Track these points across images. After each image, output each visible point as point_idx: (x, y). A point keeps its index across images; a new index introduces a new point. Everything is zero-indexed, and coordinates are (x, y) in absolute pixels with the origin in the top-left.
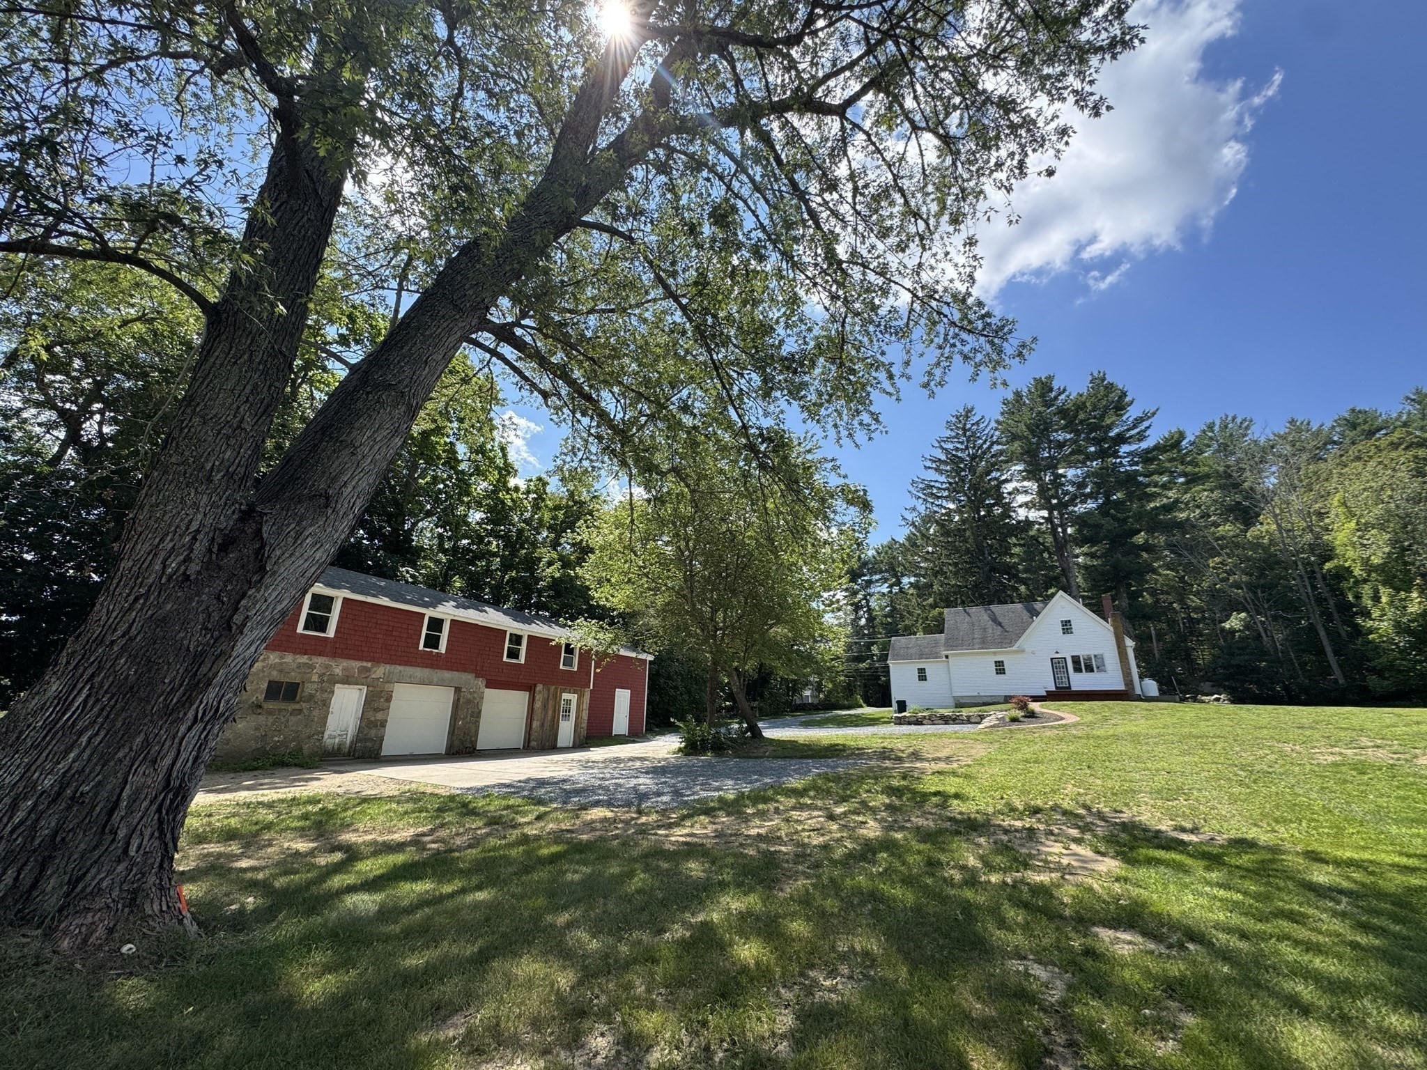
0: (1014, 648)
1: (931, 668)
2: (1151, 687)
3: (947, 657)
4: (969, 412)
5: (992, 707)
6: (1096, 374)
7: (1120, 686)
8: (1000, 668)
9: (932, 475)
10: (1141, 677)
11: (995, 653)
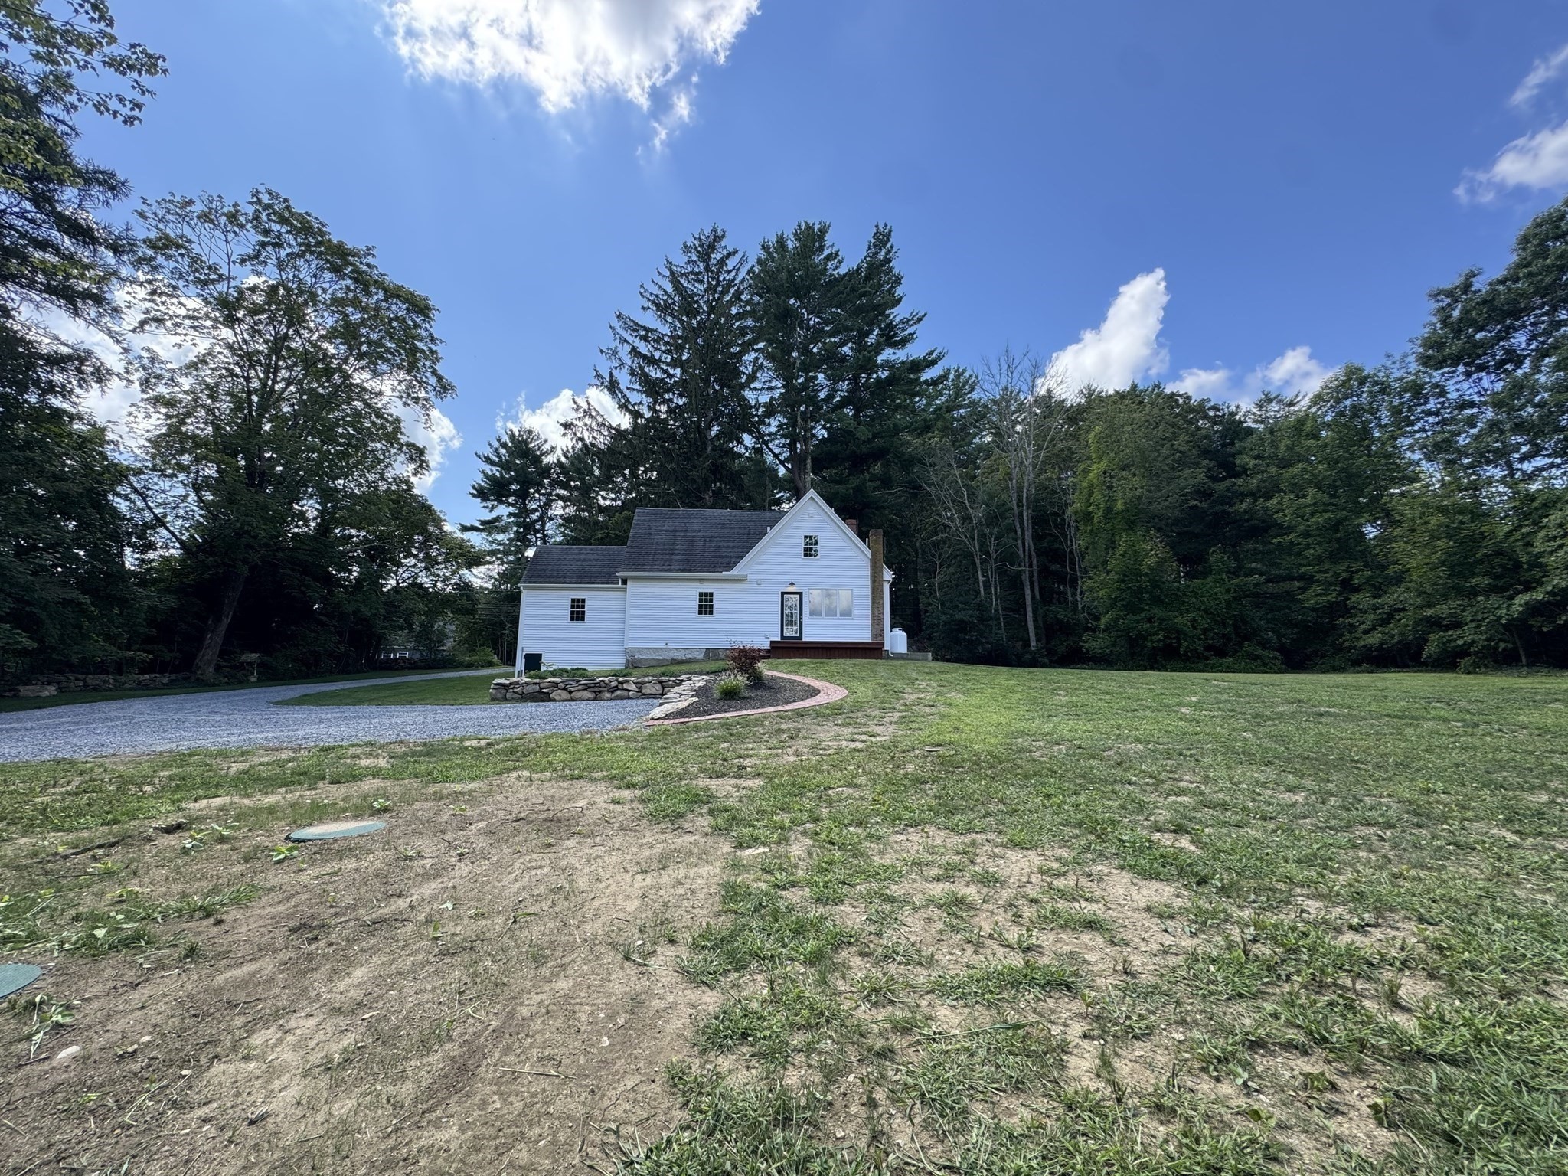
0: (734, 572)
1: (597, 600)
2: (897, 640)
3: (624, 582)
4: (717, 238)
5: (685, 667)
6: (881, 227)
7: (865, 636)
8: (706, 605)
9: (651, 320)
10: (892, 627)
11: (701, 580)
